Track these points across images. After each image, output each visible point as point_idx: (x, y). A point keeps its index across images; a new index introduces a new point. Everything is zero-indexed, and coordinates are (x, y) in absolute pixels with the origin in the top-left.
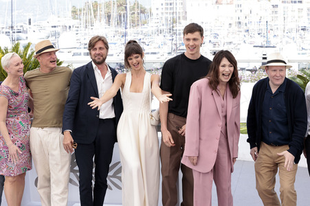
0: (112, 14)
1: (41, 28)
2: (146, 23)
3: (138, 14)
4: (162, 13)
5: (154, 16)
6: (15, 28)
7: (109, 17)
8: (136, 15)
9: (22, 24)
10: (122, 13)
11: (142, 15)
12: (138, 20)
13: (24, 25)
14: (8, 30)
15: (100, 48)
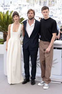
0: (41, 1)
1: (15, 5)
2: (54, 5)
3: (51, 2)
4: (60, 2)
5: (57, 3)
6: (5, 4)
7: (40, 2)
8: (50, 2)
9: (8, 3)
10: (45, 1)
11: (53, 2)
12: (51, 4)
13: (8, 4)
14: (2, 5)
15: (31, 13)
